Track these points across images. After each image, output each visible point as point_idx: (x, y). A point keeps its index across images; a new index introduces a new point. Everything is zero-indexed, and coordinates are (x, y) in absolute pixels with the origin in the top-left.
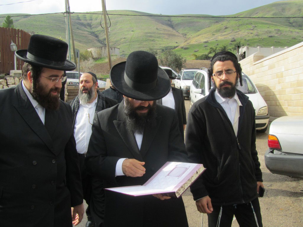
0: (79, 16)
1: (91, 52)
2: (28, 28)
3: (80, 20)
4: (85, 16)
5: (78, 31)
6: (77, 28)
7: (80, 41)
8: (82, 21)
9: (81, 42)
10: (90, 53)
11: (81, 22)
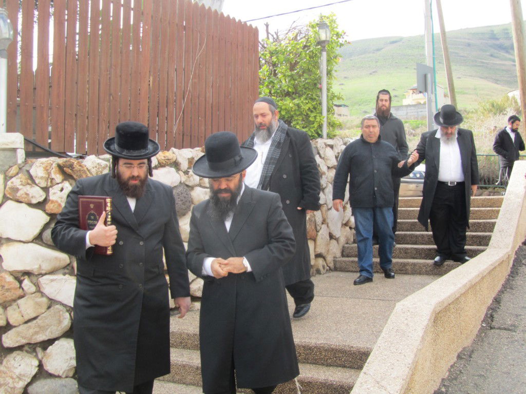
0: (495, 32)
1: (514, 98)
2: (397, 61)
3: (497, 39)
4: (506, 31)
5: (491, 62)
6: (492, 56)
7: (498, 80)
8: (501, 41)
9: (499, 82)
10: (512, 101)
11: (498, 42)
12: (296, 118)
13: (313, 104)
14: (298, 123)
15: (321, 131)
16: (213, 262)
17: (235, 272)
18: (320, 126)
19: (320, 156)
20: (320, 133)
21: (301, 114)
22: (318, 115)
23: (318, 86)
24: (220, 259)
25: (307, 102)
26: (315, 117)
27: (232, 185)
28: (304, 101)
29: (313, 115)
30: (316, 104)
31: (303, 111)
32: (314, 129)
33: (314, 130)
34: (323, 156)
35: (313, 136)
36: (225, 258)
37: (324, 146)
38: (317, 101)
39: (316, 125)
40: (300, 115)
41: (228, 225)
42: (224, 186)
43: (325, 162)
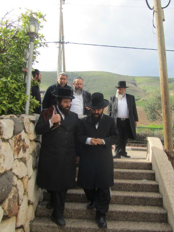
12: (3, 94)
13: (18, 84)
14: (5, 99)
15: (25, 107)
16: (91, 140)
17: (99, 144)
18: (24, 104)
19: (25, 131)
20: (23, 109)
21: (8, 91)
22: (23, 94)
23: (23, 69)
24: (94, 138)
25: (13, 82)
26: (20, 95)
27: (100, 112)
28: (11, 81)
29: (18, 93)
30: (21, 85)
31: (10, 89)
32: (19, 105)
33: (19, 107)
34: (27, 130)
35: (18, 111)
36: (96, 138)
37: (29, 122)
38: (22, 82)
39: (20, 102)
40: (6, 92)
41: (97, 127)
42: (97, 112)
43: (28, 136)
